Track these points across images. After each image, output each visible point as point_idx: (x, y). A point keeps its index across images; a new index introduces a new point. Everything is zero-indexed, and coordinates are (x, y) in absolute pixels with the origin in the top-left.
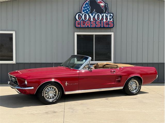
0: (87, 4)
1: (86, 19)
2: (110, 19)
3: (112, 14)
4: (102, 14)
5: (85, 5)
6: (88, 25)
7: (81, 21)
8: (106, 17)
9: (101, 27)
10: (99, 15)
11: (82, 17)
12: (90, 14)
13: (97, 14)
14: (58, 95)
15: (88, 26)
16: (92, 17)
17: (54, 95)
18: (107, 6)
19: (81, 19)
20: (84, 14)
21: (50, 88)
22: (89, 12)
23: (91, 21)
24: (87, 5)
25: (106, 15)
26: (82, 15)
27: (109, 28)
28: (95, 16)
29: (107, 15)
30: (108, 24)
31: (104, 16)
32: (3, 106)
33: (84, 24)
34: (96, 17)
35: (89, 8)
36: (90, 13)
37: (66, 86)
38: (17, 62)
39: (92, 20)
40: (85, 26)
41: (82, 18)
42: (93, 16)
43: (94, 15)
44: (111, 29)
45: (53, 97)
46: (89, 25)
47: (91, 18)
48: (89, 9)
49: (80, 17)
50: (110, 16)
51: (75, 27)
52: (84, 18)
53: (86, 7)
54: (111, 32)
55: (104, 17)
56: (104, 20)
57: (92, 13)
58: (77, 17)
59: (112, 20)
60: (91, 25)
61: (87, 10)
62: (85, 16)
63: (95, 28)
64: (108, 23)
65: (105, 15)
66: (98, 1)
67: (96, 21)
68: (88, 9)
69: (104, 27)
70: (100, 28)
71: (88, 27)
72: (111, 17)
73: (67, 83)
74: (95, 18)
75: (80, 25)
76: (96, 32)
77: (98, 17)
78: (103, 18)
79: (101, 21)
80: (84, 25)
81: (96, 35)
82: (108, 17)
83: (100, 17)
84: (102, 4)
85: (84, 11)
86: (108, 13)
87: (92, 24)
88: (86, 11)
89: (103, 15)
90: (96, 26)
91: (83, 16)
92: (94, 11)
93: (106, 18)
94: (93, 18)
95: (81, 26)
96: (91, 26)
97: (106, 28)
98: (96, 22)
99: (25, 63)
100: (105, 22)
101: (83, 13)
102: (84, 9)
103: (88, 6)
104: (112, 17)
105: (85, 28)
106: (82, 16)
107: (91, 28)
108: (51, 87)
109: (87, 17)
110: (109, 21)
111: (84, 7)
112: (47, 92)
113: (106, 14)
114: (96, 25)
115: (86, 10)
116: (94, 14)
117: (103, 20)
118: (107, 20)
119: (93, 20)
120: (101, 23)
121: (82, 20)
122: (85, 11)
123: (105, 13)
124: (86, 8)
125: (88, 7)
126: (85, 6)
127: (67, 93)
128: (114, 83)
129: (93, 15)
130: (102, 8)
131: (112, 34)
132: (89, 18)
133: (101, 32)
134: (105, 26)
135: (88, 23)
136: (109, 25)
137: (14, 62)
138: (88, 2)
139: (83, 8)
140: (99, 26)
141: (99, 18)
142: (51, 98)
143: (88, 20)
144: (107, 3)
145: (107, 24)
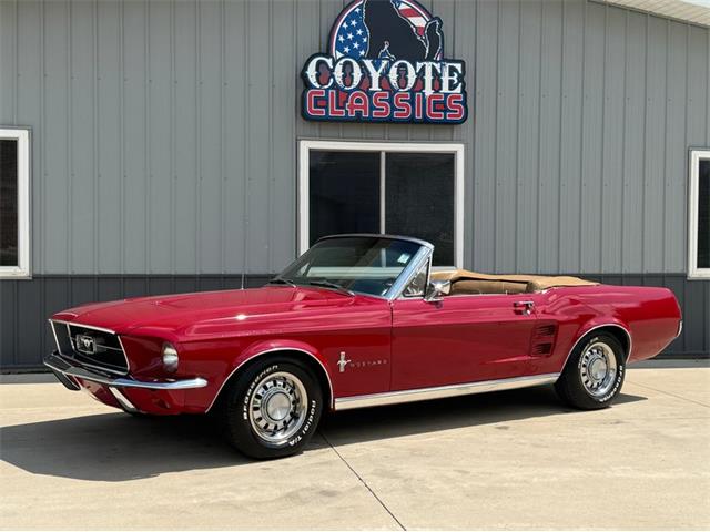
0: (353, 15)
1: (352, 81)
2: (452, 86)
3: (458, 66)
4: (418, 64)
5: (348, 20)
6: (358, 107)
7: (327, 90)
8: (437, 76)
9: (412, 121)
10: (404, 65)
11: (335, 73)
12: (368, 63)
13: (397, 64)
14: (309, 414)
15: (359, 114)
16: (375, 76)
17: (291, 414)
18: (440, 31)
19: (329, 82)
20: (342, 62)
21: (275, 384)
22: (362, 53)
23: (370, 94)
24: (354, 23)
25: (434, 69)
26: (335, 64)
27: (446, 123)
28: (387, 70)
29: (438, 66)
30: (445, 106)
31: (428, 71)
32: (54, 475)
33: (341, 105)
34: (393, 75)
35: (364, 35)
36: (368, 58)
37: (342, 370)
38: (37, 271)
39: (375, 87)
40: (347, 112)
41: (333, 76)
42: (380, 70)
43: (383, 66)
44: (456, 128)
45: (285, 422)
46: (361, 107)
47: (370, 78)
48: (365, 40)
49: (324, 73)
50: (451, 75)
51: (300, 119)
52: (344, 77)
53: (352, 29)
54: (452, 141)
55: (428, 78)
56: (428, 91)
57: (375, 57)
58: (311, 72)
59: (458, 90)
60: (372, 108)
61: (356, 45)
62: (347, 68)
63: (390, 121)
64: (444, 103)
65: (428, 66)
66: (403, 7)
67: (392, 91)
68: (357, 39)
69: (425, 122)
70: (410, 126)
71: (358, 120)
72: (455, 78)
73: (346, 359)
74: (388, 79)
75: (326, 107)
76: (390, 140)
77: (403, 73)
78: (423, 81)
79: (412, 91)
80: (343, 107)
81: (389, 155)
82: (441, 75)
83: (409, 76)
84: (419, 22)
85: (340, 47)
86: (444, 60)
87: (378, 105)
88: (351, 47)
89: (423, 68)
90: (392, 113)
91: (339, 68)
92: (386, 47)
93: (436, 82)
94: (380, 79)
95: (327, 113)
96: (371, 114)
97: (432, 126)
98: (391, 96)
99: (73, 278)
100: (431, 97)
101: (339, 55)
102: (341, 39)
103: (357, 27)
104: (461, 78)
105: (346, 120)
106: (333, 70)
107: (371, 121)
108: (279, 378)
109: (355, 74)
110: (446, 95)
111: (342, 31)
112: (259, 401)
113: (436, 62)
114: (393, 109)
115: (349, 43)
116: (384, 63)
117: (424, 88)
118: (441, 89)
119: (380, 87)
120: (413, 103)
121: (332, 87)
122: (347, 50)
123: (430, 59)
124: (350, 36)
125: (360, 32)
126: (345, 25)
127: (341, 404)
128: (526, 358)
129: (380, 64)
130: (419, 38)
131: (459, 149)
132: (362, 78)
133: (413, 140)
134: (432, 115)
135: (359, 101)
136: (446, 110)
137: (22, 270)
138: (357, 10)
139: (339, 33)
140: (405, 115)
141: (407, 79)
142: (276, 427)
143: (358, 88)
144: (437, 18)
145: (441, 105)
